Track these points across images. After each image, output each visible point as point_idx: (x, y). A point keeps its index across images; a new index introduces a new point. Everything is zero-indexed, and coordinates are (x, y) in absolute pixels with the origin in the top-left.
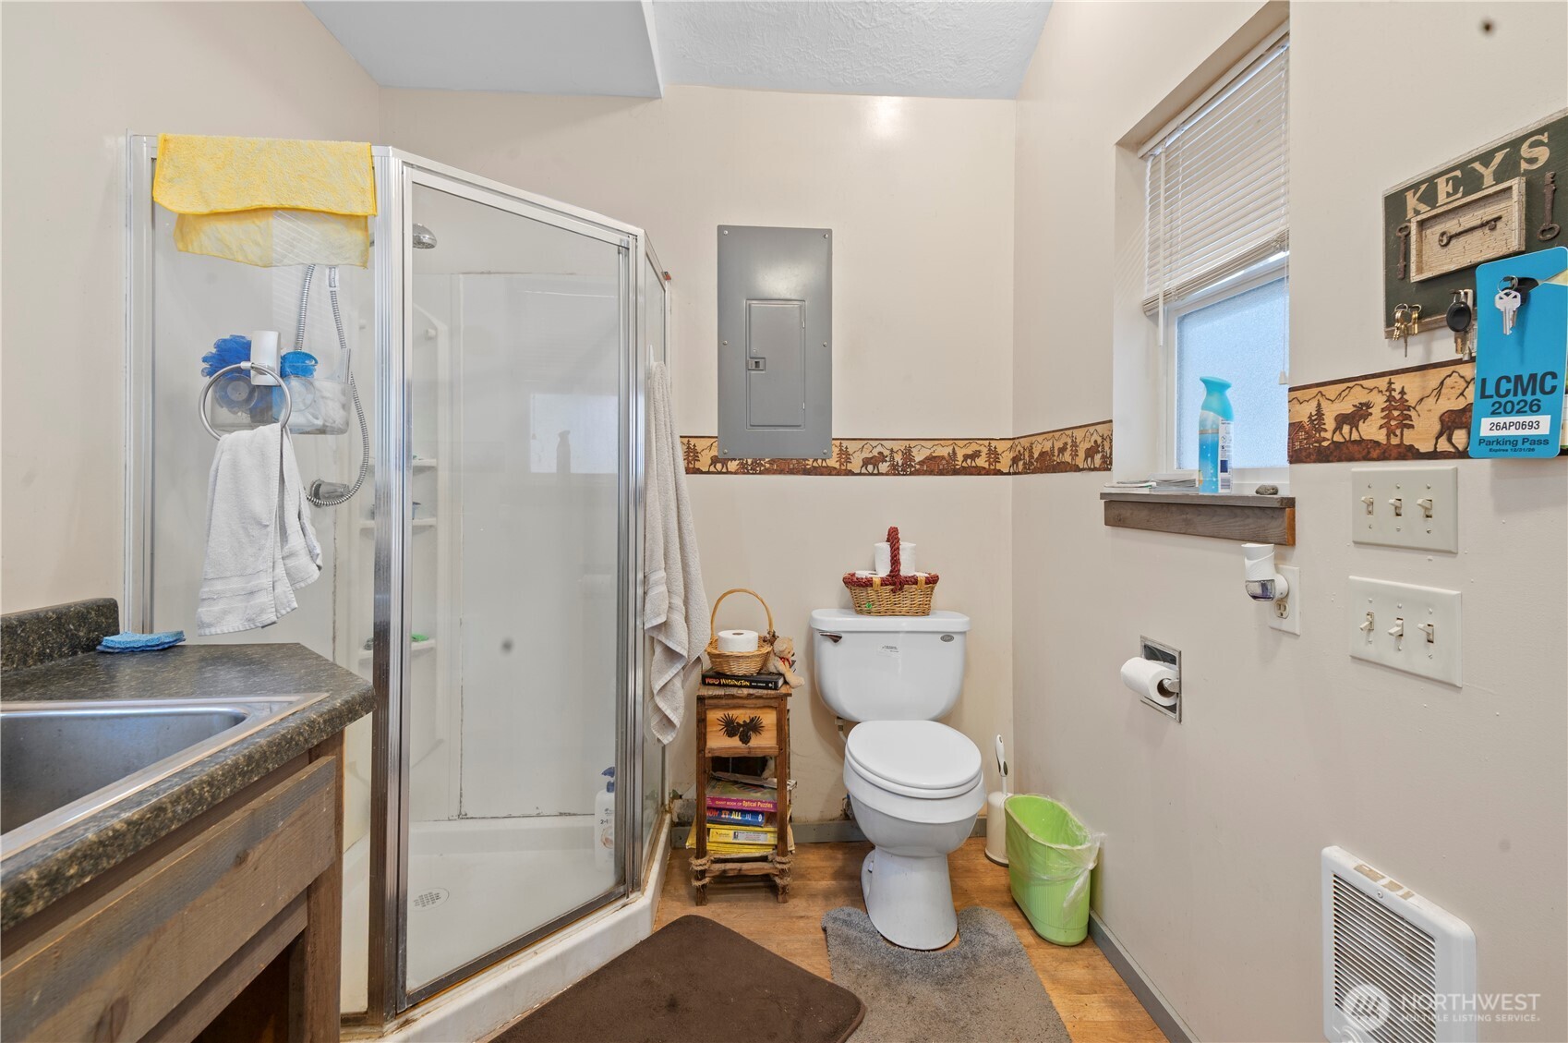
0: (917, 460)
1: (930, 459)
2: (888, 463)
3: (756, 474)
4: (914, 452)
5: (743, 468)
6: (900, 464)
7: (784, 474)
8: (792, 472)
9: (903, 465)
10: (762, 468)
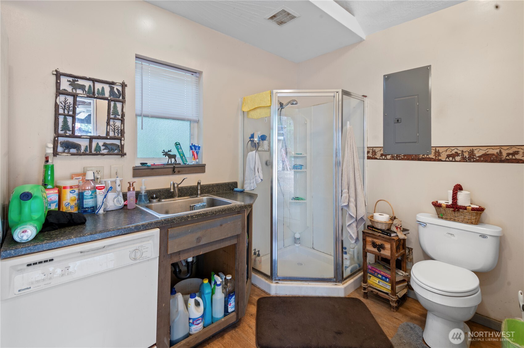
0: (477, 155)
1: (485, 155)
2: (460, 157)
3: (398, 160)
4: (476, 152)
5: (393, 158)
6: (467, 157)
7: (410, 160)
8: (413, 159)
9: (469, 157)
10: (400, 158)
